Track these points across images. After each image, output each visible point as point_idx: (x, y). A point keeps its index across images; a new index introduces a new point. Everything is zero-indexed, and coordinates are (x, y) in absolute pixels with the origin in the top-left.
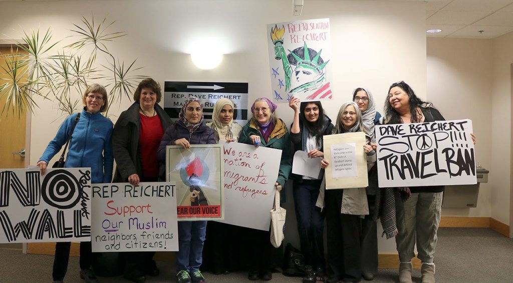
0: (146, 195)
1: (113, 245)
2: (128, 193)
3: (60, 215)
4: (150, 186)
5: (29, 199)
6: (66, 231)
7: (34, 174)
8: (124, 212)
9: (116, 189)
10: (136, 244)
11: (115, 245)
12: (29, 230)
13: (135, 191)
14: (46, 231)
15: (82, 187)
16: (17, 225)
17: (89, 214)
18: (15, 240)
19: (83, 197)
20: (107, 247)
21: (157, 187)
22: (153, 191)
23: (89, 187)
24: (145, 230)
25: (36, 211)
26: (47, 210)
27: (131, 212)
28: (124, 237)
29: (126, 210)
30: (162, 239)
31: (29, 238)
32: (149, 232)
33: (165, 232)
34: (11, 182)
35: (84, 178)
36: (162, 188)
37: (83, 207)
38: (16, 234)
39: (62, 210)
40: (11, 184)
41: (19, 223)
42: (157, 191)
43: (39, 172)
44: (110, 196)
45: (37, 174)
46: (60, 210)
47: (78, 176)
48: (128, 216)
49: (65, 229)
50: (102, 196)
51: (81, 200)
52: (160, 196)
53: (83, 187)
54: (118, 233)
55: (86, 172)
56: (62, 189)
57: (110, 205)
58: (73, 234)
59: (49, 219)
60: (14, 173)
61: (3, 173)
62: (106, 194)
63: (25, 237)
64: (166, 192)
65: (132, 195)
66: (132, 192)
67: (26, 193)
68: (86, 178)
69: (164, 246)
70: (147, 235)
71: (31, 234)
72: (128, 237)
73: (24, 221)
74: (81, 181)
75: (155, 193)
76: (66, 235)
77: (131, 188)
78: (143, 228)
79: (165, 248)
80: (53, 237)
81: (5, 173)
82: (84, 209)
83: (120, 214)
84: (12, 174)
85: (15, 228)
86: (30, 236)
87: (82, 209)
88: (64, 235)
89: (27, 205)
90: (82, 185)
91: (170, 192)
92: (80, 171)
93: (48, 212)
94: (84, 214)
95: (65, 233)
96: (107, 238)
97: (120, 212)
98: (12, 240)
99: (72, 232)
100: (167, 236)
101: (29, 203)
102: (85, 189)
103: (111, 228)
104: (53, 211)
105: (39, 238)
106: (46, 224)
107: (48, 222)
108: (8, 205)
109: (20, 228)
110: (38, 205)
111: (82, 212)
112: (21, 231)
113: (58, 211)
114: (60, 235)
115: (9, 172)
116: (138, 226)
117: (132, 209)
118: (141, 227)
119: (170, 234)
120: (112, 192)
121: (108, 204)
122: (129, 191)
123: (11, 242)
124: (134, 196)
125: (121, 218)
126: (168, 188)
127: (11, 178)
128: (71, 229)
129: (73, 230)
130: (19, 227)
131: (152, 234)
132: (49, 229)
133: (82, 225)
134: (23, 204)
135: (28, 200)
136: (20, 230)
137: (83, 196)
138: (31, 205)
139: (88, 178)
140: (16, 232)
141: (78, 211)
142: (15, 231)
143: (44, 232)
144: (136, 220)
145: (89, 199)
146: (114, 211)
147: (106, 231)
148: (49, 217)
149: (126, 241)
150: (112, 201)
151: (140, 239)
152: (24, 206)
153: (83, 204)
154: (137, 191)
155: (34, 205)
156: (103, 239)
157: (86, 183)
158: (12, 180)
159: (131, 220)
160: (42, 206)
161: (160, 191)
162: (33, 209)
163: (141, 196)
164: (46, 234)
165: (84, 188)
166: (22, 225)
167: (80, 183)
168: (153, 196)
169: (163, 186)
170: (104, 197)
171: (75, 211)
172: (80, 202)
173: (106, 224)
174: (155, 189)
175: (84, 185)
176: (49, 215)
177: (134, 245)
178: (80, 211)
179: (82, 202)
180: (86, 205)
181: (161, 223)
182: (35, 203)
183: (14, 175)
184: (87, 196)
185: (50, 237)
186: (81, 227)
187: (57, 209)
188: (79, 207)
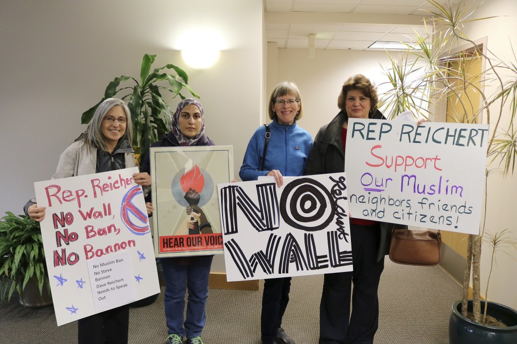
0: (434, 140)
1: (374, 211)
2: (405, 136)
3: (309, 239)
4: (443, 128)
5: (265, 222)
6: (319, 260)
7: (268, 187)
8: (396, 165)
9: (388, 128)
10: (409, 214)
11: (377, 211)
12: (269, 262)
13: (417, 134)
14: (291, 262)
15: (335, 200)
16: (253, 256)
17: (348, 235)
18: (252, 276)
19: (338, 214)
20: (366, 213)
21: (456, 130)
22: (448, 135)
23: (345, 198)
24: (426, 196)
25: (275, 236)
26: (290, 234)
27: (406, 165)
28: (391, 202)
29: (400, 161)
30: (453, 213)
31: (270, 273)
32: (431, 199)
33: (459, 202)
34: (237, 201)
35: (337, 188)
36: (463, 133)
37: (339, 227)
38: (252, 269)
39: (311, 233)
40: (238, 204)
41: (255, 254)
42: (454, 136)
43: (274, 184)
44: (377, 138)
45: (272, 186)
46: (308, 233)
47: (329, 185)
48: (401, 171)
49: (317, 257)
50: (365, 137)
51: (336, 217)
52: (458, 144)
53: (337, 199)
54: (383, 194)
55: (340, 178)
56: (308, 205)
57: (375, 151)
58: (329, 263)
59: (294, 246)
60: (240, 188)
61: (225, 188)
62: (371, 135)
63: (265, 271)
64: (470, 138)
65: (412, 140)
66: (412, 135)
67: (259, 214)
68: (339, 187)
69: (454, 224)
70: (428, 203)
71: (272, 267)
72: (398, 203)
73: (261, 251)
74: (333, 191)
75: (450, 139)
76: (320, 265)
77: (411, 129)
78: (424, 191)
79: (456, 227)
80: (302, 269)
81: (228, 189)
82: (341, 229)
83: (388, 167)
84: (237, 190)
85: (250, 261)
86: (271, 269)
87: (338, 229)
88: (317, 265)
89: (263, 230)
90: (335, 198)
91: (477, 139)
92: (331, 178)
93: (292, 237)
94: (342, 236)
95: (318, 262)
96: (366, 200)
97: (389, 164)
98: (248, 276)
99: (327, 261)
100: (462, 210)
101: (264, 226)
102: (340, 202)
103: (373, 186)
104: (299, 235)
105: (284, 272)
106: (292, 253)
107: (293, 251)
108: (237, 232)
109: (257, 260)
110: (278, 228)
111: (338, 233)
112: (259, 264)
113: (305, 234)
114: (312, 266)
115: (233, 187)
116: (416, 189)
117: (409, 161)
118: (421, 190)
119: (467, 207)
120: (381, 132)
121: (372, 150)
122: (408, 133)
123: (248, 279)
124: (414, 142)
125: (390, 173)
126: (474, 133)
127: (237, 194)
128: (326, 256)
129: (328, 258)
130: (255, 259)
131: (437, 203)
132: (296, 258)
133: (340, 251)
134: (257, 229)
135: (263, 223)
136: (257, 263)
137: (337, 211)
138: (268, 229)
139: (343, 187)
140: (252, 265)
141: (332, 232)
142: (250, 264)
143: (290, 264)
144: (412, 179)
145: (346, 216)
146: (380, 162)
147: (366, 190)
148: (294, 244)
149: (394, 208)
150: (379, 146)
151: (416, 208)
152: (259, 231)
153: (339, 223)
154: (420, 134)
155: (272, 229)
156: (361, 199)
157: (340, 193)
158: (238, 197)
159: (406, 179)
160: (283, 229)
161: (460, 136)
162: (272, 235)
163: (426, 142)
164: (292, 266)
165: (338, 201)
166: (259, 255)
167: (332, 194)
168: (446, 143)
169: (465, 130)
170: (368, 139)
171: (328, 233)
172: (335, 220)
173: (367, 180)
174: (452, 133)
175: (338, 197)
176: (294, 240)
177: (406, 216)
178: (336, 232)
179: (337, 219)
180: (343, 223)
181: (454, 189)
182: (274, 226)
183: (241, 191)
184: (344, 211)
185: (298, 269)
186: (339, 253)
187: (304, 232)
188: (333, 227)
